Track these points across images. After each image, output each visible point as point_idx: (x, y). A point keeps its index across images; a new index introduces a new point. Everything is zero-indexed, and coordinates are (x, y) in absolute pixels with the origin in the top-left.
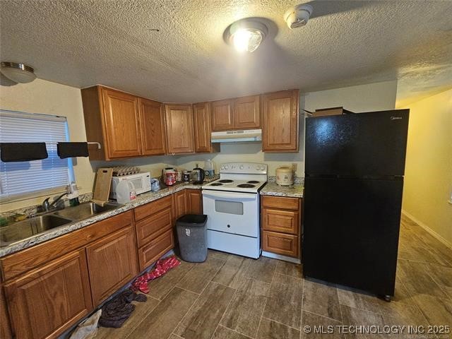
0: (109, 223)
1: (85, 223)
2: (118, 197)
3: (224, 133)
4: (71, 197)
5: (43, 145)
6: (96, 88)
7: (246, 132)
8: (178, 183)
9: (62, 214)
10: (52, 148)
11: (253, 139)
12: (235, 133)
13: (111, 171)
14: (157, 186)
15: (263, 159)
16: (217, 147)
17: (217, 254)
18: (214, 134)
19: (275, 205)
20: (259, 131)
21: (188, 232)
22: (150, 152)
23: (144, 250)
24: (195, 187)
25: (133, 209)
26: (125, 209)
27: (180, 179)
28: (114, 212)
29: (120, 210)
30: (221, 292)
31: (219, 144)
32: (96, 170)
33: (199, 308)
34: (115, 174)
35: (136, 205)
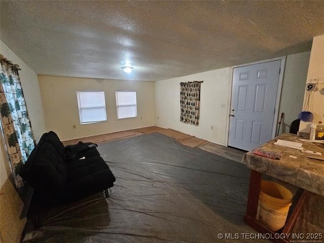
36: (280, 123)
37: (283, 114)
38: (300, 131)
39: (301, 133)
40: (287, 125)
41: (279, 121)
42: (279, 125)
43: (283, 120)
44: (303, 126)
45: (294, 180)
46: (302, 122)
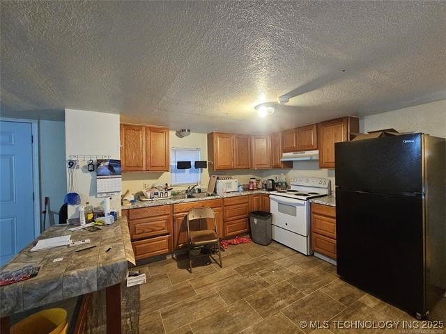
0: (210, 202)
1: (200, 199)
2: (217, 191)
3: (291, 154)
4: (198, 187)
5: (190, 162)
6: (212, 133)
7: (307, 153)
8: (258, 189)
9: (194, 195)
10: (193, 164)
11: (309, 159)
12: (299, 154)
13: (216, 176)
14: (241, 189)
15: (327, 175)
16: (289, 165)
17: (278, 245)
18: (284, 155)
19: (321, 212)
20: (317, 152)
21: (256, 221)
22: (239, 167)
23: (228, 224)
24: (267, 193)
25: (223, 198)
26: (219, 197)
27: (261, 187)
28: (213, 197)
29: (216, 197)
30: (266, 262)
31: (292, 161)
32: (210, 176)
33: (249, 263)
34: (218, 178)
35: (225, 196)
36: (45, 212)
37: (47, 199)
38: (69, 218)
39: (71, 220)
40: (55, 213)
41: (43, 210)
42: (43, 215)
43: (49, 207)
44: (71, 211)
45: (60, 294)
46: (69, 207)
